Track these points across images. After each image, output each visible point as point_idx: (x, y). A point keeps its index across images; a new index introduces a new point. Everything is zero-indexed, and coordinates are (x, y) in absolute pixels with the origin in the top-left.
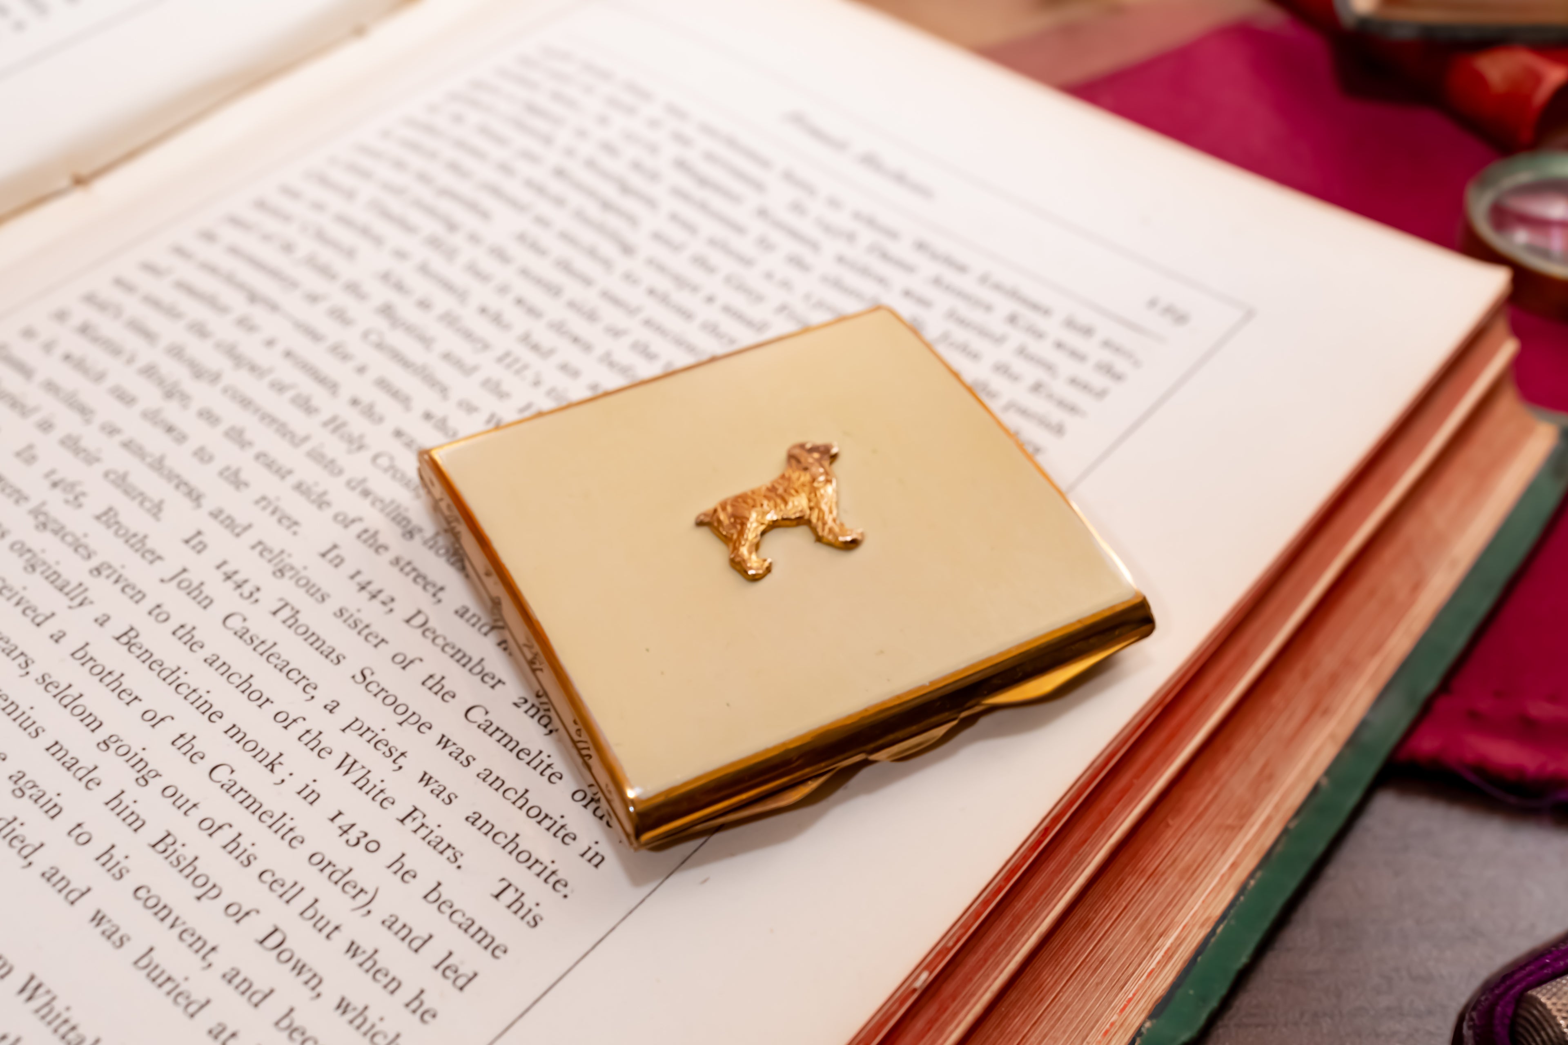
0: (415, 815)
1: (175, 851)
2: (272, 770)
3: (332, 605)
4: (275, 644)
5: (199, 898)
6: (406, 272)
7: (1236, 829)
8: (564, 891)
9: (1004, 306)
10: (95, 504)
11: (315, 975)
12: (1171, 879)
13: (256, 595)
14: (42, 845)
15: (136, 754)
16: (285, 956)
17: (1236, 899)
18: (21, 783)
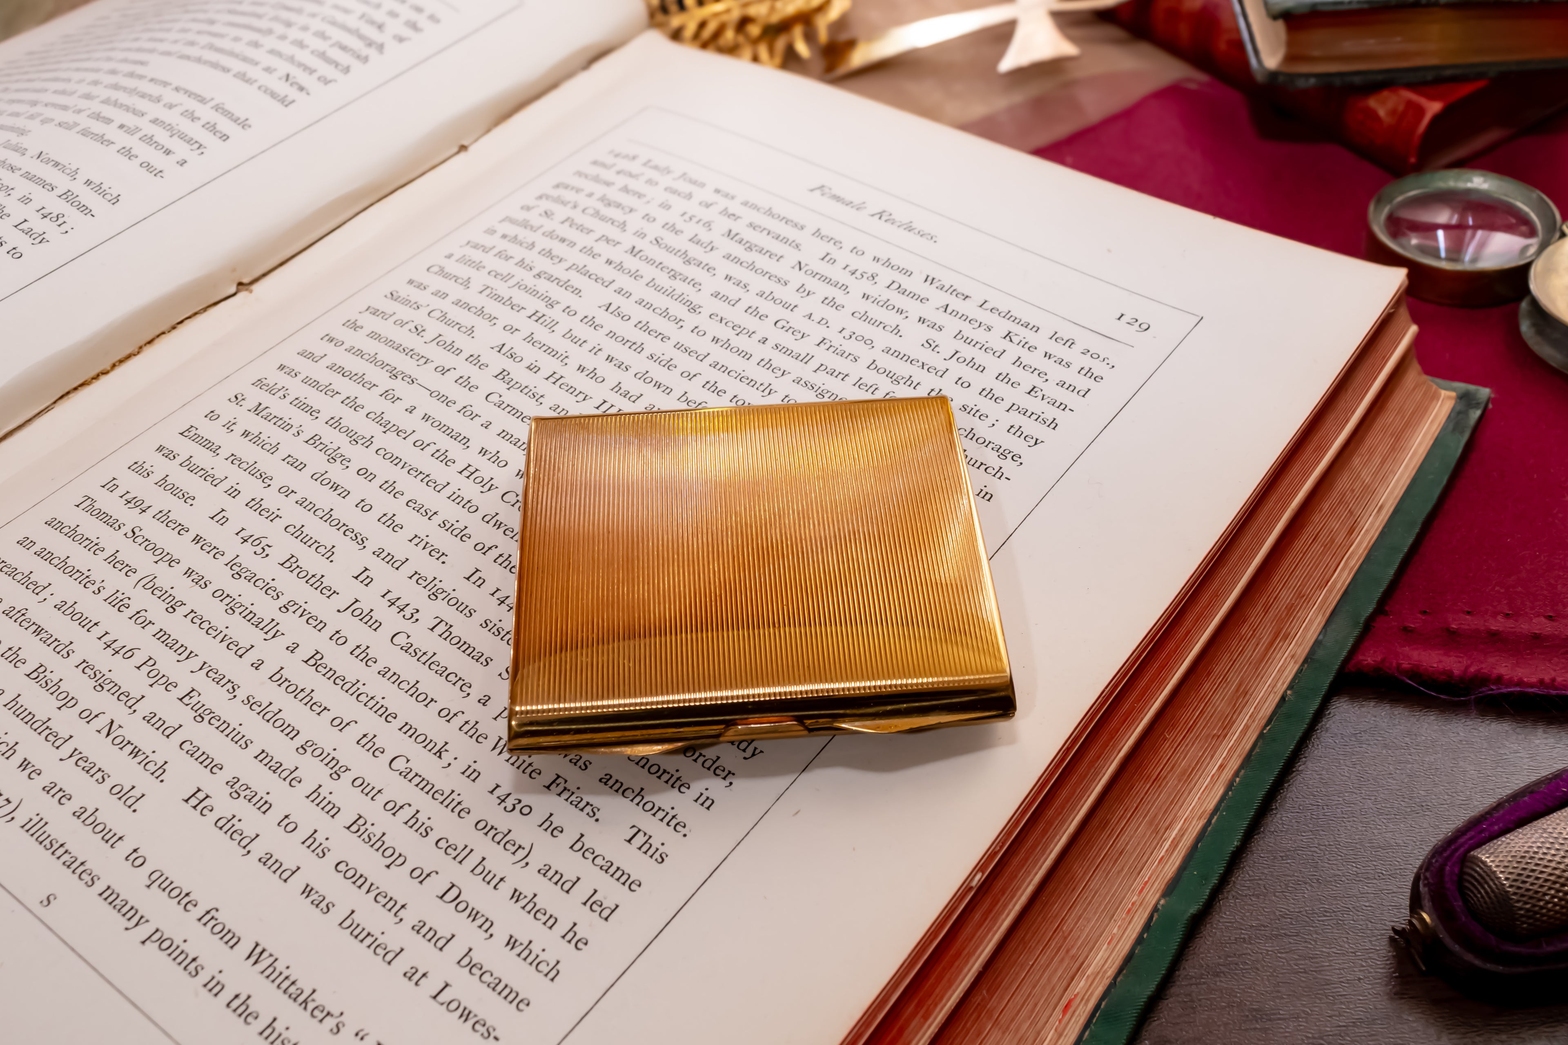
0: (558, 782)
1: (366, 830)
2: (440, 757)
3: (478, 618)
4: (435, 654)
5: (388, 867)
6: (515, 342)
7: (1221, 737)
8: (684, 831)
9: (1002, 326)
10: (279, 554)
11: (487, 920)
12: (1172, 781)
13: (416, 616)
14: (257, 836)
15: (329, 754)
16: (462, 907)
17: (1225, 794)
18: (237, 786)
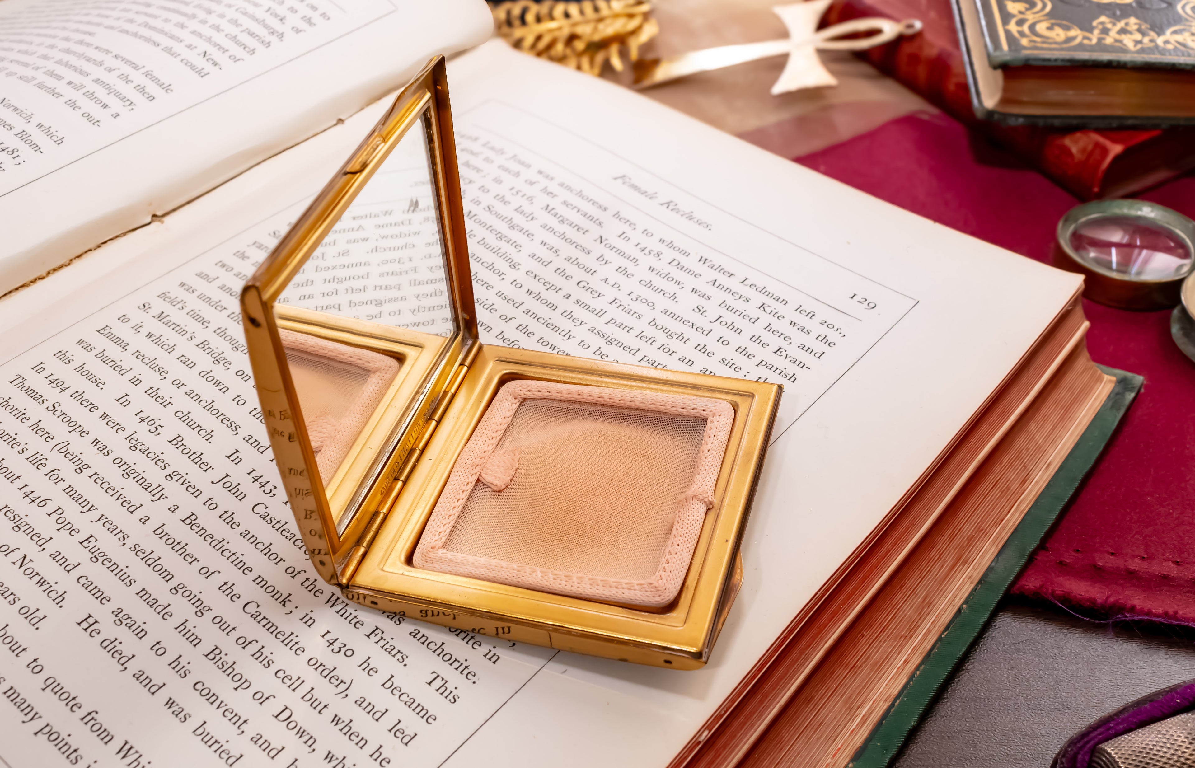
0: (376, 632)
1: (221, 658)
2: (284, 605)
4: (286, 523)
5: (236, 688)
8: (474, 679)
10: (168, 433)
11: (311, 737)
12: (866, 670)
13: (274, 492)
14: (134, 656)
15: (196, 596)
16: (292, 725)
17: (908, 683)
18: (120, 616)
